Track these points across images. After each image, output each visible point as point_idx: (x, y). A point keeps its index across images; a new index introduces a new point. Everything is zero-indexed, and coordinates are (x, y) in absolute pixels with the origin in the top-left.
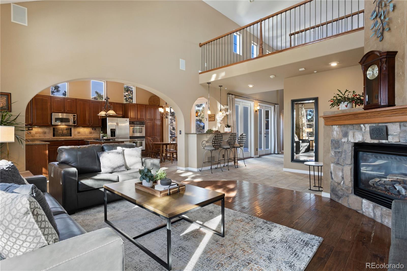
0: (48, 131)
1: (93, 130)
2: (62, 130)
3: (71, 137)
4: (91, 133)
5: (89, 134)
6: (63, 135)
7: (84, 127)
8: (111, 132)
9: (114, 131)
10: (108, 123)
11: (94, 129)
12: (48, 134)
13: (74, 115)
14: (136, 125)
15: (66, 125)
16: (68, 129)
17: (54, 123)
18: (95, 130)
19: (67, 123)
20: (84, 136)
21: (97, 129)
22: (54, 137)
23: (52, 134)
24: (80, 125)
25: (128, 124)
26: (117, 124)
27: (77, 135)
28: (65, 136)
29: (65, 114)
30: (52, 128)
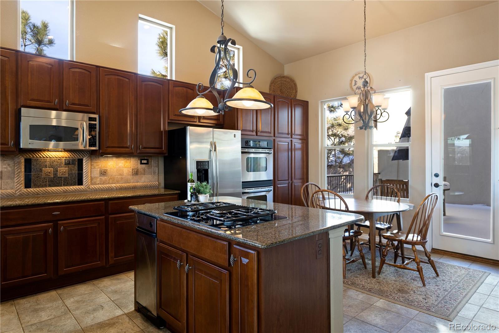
0: (9, 169)
1: (141, 163)
2: (54, 164)
3: (79, 187)
4: (136, 173)
5: (130, 177)
6: (56, 181)
7: (118, 155)
8: (199, 171)
9: (206, 167)
10: (191, 142)
11: (145, 162)
12: (9, 181)
13: (91, 119)
14: (253, 150)
15: (65, 150)
16: (74, 160)
17: (26, 142)
18: (147, 164)
19: (70, 145)
20: (118, 182)
21: (153, 162)
22: (29, 190)
23: (23, 178)
24: (110, 150)
25: (237, 145)
26: (214, 146)
27: (98, 181)
28: (64, 185)
29: (64, 114)
30: (23, 161)
